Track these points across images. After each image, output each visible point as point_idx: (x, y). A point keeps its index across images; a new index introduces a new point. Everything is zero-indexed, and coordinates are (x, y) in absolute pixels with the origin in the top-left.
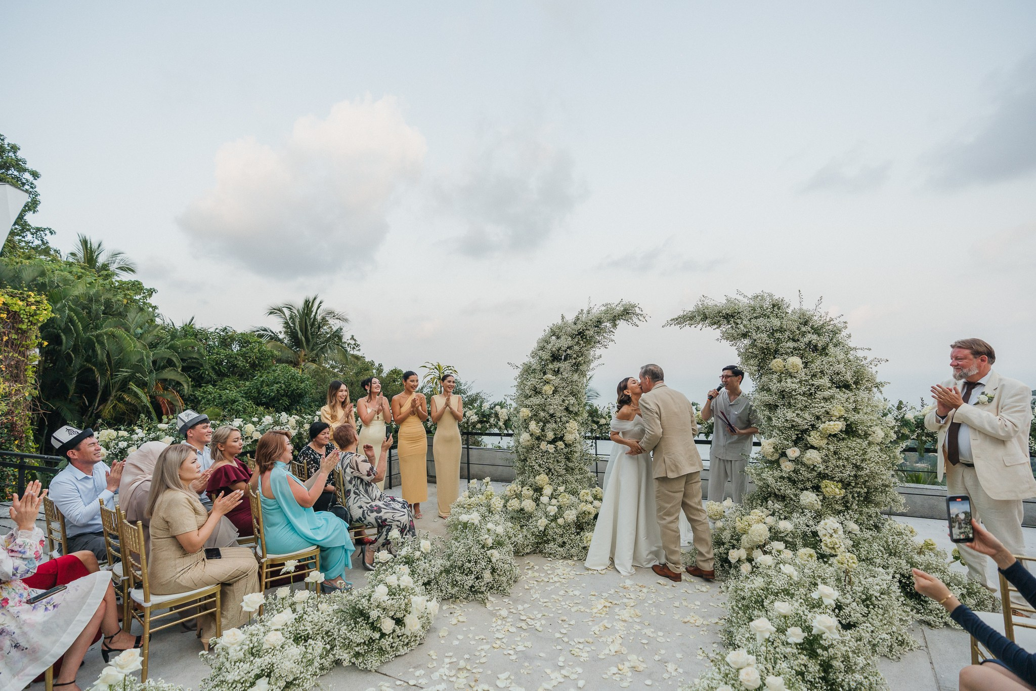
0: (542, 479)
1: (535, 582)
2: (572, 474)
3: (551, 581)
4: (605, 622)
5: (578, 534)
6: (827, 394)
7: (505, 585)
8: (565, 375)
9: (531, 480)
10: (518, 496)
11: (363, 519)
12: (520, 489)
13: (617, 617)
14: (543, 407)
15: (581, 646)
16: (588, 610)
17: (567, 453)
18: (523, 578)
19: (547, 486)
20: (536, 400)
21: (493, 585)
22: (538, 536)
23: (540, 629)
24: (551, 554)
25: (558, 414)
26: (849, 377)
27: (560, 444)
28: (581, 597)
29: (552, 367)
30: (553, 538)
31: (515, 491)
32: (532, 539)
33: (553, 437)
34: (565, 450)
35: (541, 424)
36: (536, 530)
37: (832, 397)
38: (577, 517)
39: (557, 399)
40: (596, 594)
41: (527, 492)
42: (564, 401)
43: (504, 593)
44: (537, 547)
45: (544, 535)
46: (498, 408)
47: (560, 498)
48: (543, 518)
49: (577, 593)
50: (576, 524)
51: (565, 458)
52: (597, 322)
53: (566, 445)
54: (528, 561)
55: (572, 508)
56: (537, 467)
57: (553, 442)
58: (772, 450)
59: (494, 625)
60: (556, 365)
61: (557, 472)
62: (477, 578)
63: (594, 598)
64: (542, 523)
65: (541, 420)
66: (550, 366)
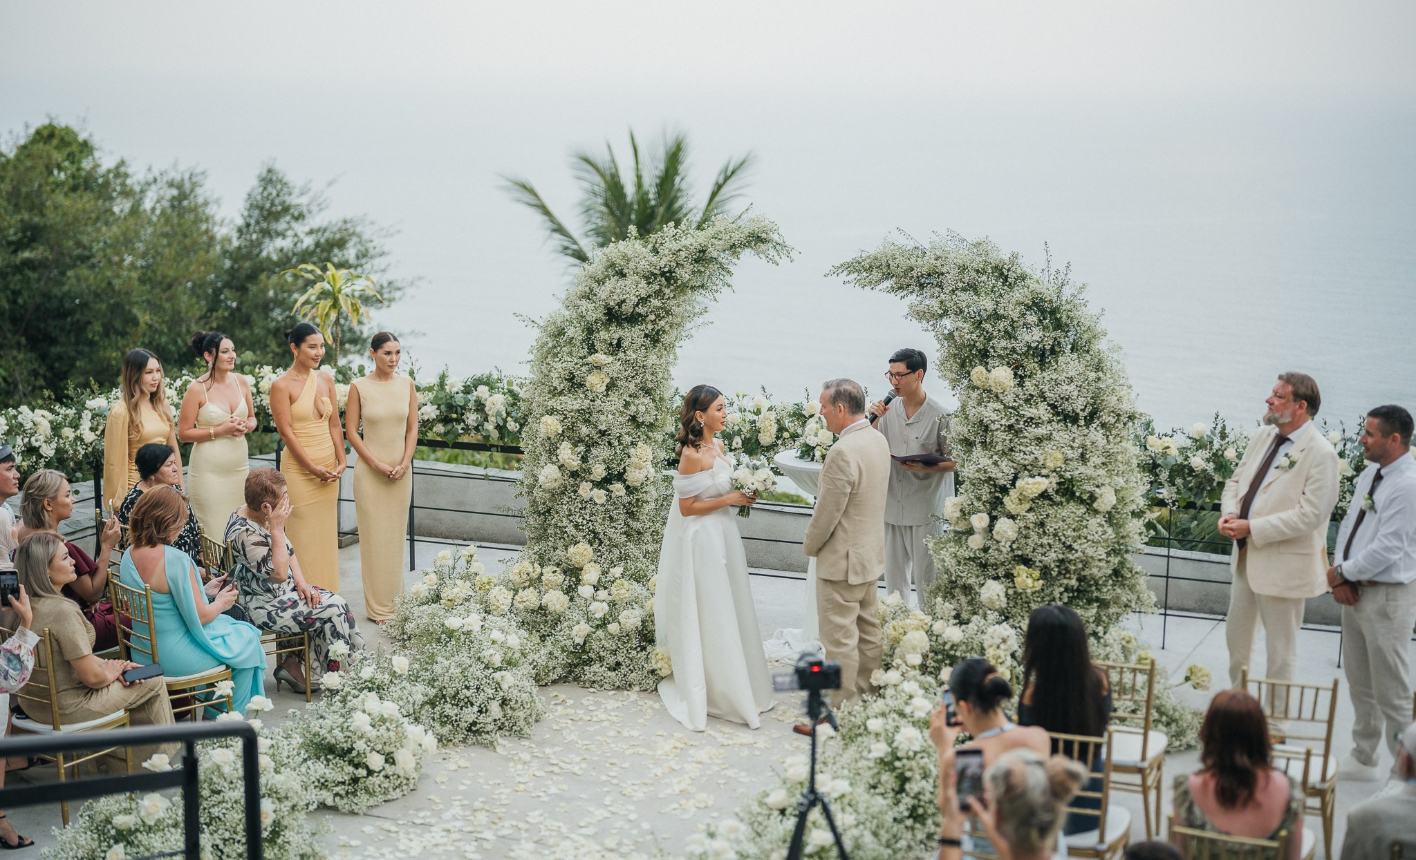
0: (581, 552)
1: (570, 722)
2: (638, 542)
3: (595, 719)
4: (673, 764)
5: (644, 649)
6: (1042, 431)
7: (521, 723)
8: (632, 355)
9: (560, 553)
10: (536, 582)
11: (271, 624)
12: (539, 570)
13: (689, 759)
14: (586, 416)
15: (636, 788)
16: (650, 753)
17: (630, 503)
18: (548, 716)
19: (589, 565)
20: (572, 403)
21: (503, 723)
22: (572, 652)
23: (579, 773)
24: (594, 682)
25: (615, 432)
26: (1079, 404)
27: (618, 488)
28: (641, 738)
29: (606, 337)
30: (600, 657)
31: (528, 574)
32: (563, 658)
33: (604, 474)
34: (627, 499)
35: (581, 448)
36: (569, 643)
37: (1049, 438)
38: (643, 622)
39: (616, 401)
40: (665, 734)
41: (552, 575)
42: (627, 405)
43: (520, 735)
44: (570, 672)
45: (584, 651)
46: (483, 391)
47: (613, 590)
48: (582, 622)
49: (635, 733)
50: (640, 632)
51: (627, 513)
52: (700, 252)
53: (627, 488)
54: (555, 694)
55: (635, 606)
56: (571, 530)
57: (603, 483)
58: (958, 514)
59: (512, 770)
60: (615, 332)
61: (610, 539)
62: (480, 712)
63: (660, 739)
64: (580, 630)
65: (581, 441)
66: (603, 335)
